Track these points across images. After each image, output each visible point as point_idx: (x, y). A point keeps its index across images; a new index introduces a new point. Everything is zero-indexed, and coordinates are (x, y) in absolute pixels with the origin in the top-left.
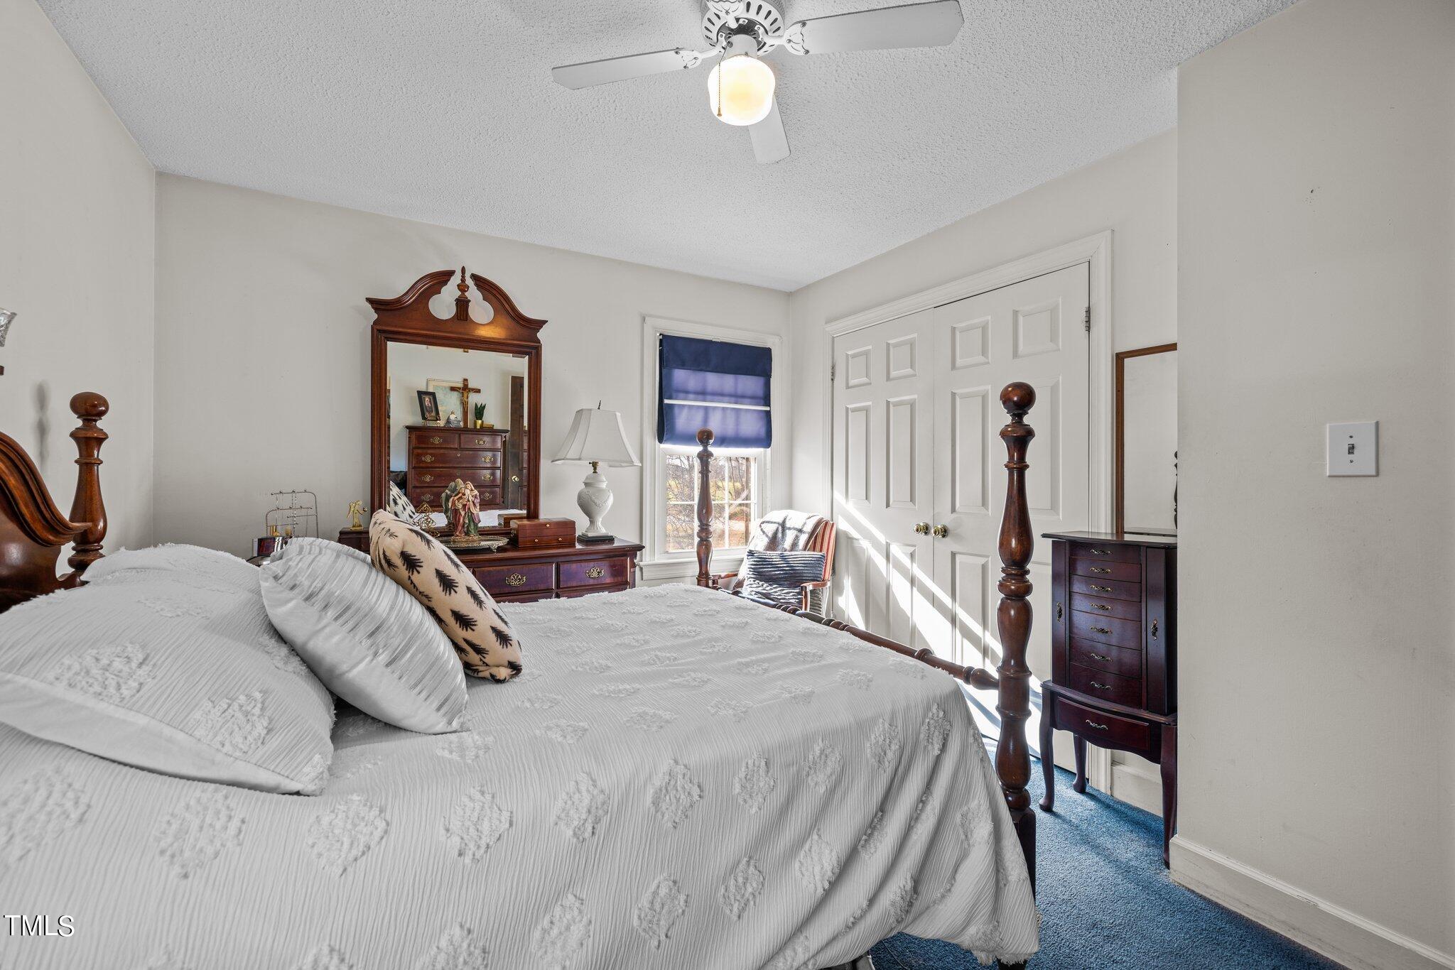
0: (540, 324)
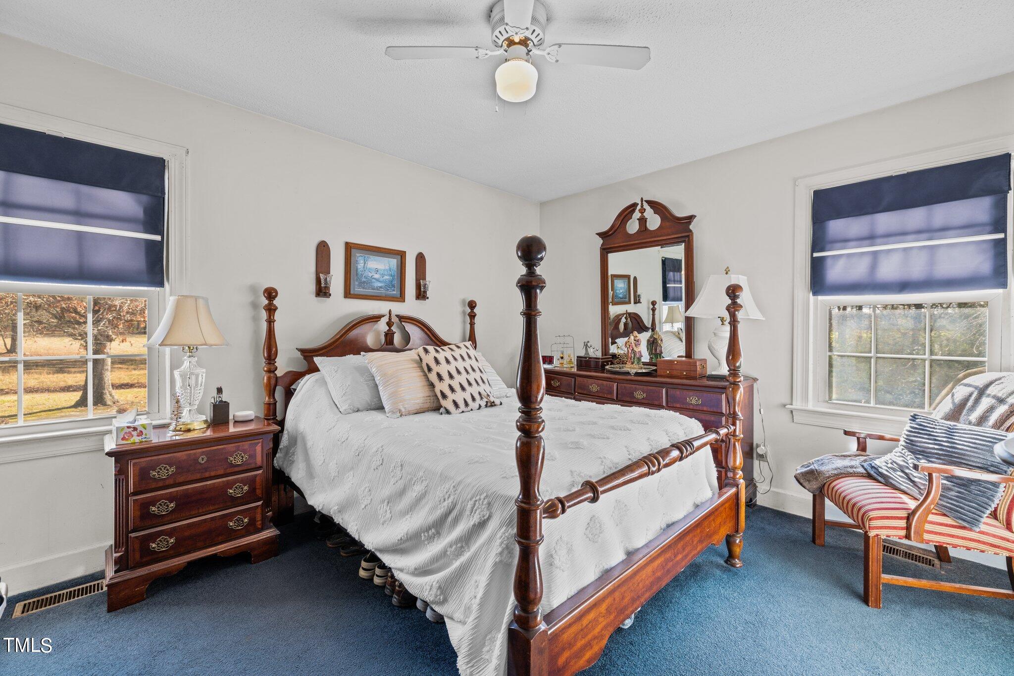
0: (691, 218)
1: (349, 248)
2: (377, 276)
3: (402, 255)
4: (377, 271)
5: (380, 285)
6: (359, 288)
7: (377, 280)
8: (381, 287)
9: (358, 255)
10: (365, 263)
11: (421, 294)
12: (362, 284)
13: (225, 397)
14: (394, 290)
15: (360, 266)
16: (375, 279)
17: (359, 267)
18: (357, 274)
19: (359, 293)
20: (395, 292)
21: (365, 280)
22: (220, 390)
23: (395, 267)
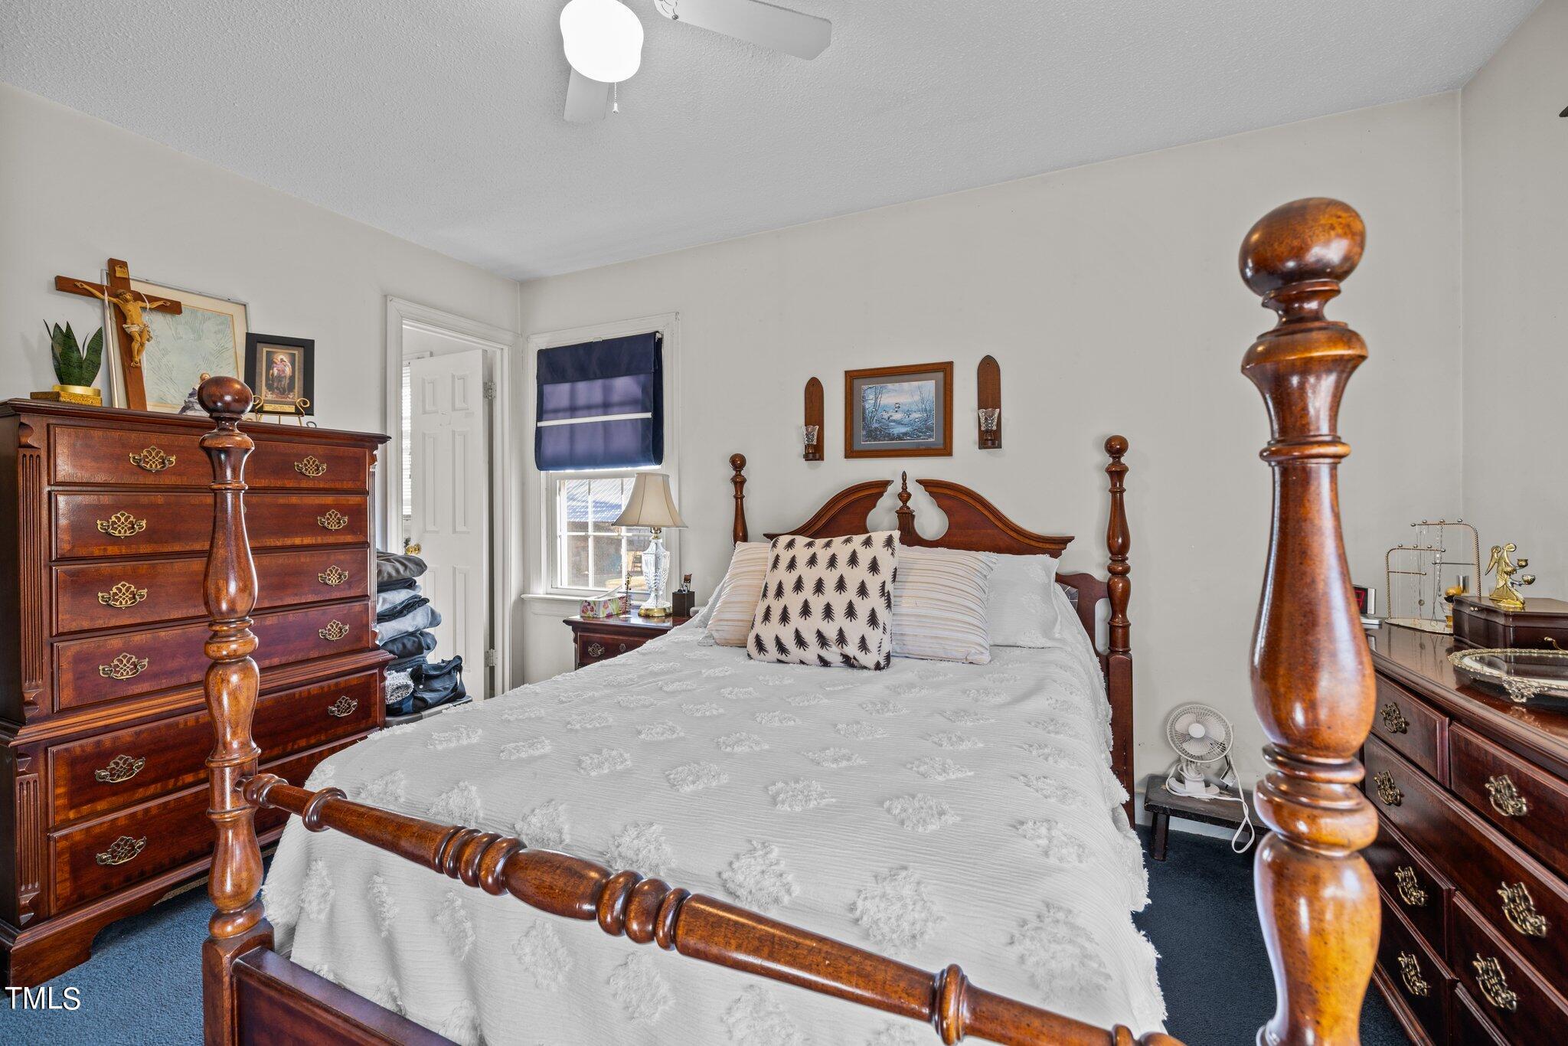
1: (853, 378)
2: (897, 416)
3: (944, 371)
4: (897, 408)
5: (903, 430)
6: (867, 441)
7: (899, 423)
8: (905, 434)
9: (865, 387)
10: (876, 399)
11: (990, 438)
12: (872, 434)
13: (693, 587)
14: (930, 436)
15: (869, 405)
16: (894, 421)
17: (867, 406)
18: (864, 419)
19: (867, 449)
20: (932, 440)
21: (876, 425)
22: (687, 579)
23: (933, 394)
